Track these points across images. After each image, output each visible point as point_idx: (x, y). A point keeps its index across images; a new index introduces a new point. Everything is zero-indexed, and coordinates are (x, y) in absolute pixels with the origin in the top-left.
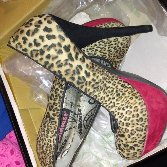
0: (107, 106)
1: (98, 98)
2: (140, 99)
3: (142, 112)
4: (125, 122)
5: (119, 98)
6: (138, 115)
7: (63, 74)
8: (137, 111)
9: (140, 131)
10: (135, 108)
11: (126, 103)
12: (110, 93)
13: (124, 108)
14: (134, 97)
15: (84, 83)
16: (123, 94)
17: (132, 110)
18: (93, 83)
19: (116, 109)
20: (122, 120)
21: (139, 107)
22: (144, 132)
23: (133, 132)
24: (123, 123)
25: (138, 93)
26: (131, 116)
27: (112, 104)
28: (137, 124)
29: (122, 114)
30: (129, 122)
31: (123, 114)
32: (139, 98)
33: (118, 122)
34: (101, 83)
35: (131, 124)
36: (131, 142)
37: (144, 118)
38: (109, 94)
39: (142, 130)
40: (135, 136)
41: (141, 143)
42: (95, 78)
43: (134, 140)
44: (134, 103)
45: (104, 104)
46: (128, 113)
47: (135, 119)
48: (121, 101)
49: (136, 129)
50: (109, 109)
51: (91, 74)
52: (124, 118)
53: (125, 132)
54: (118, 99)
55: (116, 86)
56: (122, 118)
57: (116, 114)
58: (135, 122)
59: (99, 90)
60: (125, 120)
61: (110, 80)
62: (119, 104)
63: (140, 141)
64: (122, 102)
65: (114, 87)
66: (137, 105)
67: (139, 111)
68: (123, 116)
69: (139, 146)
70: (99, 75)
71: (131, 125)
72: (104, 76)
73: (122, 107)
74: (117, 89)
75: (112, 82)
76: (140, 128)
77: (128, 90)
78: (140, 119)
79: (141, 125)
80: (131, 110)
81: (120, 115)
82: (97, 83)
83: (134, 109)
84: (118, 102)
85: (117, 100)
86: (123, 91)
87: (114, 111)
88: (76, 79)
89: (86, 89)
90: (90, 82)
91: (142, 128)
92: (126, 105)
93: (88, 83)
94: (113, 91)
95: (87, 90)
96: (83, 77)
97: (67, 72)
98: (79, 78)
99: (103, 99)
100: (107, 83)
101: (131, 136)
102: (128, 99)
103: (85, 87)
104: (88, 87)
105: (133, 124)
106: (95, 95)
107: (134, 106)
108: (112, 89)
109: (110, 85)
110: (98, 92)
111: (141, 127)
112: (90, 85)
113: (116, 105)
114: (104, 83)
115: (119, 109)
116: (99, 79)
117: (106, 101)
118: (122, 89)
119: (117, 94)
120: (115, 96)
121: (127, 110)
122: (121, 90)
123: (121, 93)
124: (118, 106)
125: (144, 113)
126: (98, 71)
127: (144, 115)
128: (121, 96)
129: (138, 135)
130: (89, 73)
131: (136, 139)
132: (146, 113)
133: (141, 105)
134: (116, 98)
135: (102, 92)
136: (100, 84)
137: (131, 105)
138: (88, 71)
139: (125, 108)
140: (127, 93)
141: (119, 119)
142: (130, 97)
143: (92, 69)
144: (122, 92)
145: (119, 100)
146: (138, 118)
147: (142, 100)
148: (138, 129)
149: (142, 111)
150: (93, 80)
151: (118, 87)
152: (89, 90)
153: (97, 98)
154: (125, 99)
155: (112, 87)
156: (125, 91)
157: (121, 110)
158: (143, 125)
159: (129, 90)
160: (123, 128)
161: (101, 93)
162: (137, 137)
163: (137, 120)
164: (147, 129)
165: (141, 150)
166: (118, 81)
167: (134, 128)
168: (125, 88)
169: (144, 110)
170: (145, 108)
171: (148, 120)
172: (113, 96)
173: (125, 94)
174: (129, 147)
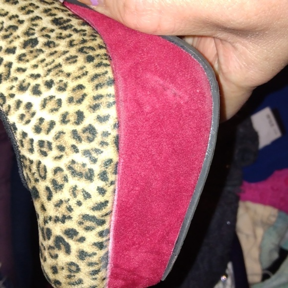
2: (99, 65)
3: (95, 107)
4: (37, 138)
5: (31, 52)
6: (80, 116)
8: (80, 101)
10: (74, 90)
11: (49, 71)
13: (37, 86)
14: (81, 58)
16: (48, 44)
17: (64, 96)
19: (11, 88)
20: (29, 129)
21: (89, 89)
22: (98, 183)
23: (59, 178)
24: (32, 141)
25: (100, 47)
26: (57, 117)
28: (75, 149)
29: (29, 106)
30: (50, 137)
31: (33, 109)
32: (96, 61)
33: (18, 137)
35: (54, 146)
36: (57, 220)
37: (100, 128)
39: (89, 176)
40: (64, 194)
41: (88, 229)
43: (63, 210)
44: (77, 74)
46: (51, 105)
47: (69, 128)
48: (34, 62)
49: (70, 168)
52: (34, 121)
53: (36, 176)
54: (24, 55)
55: (31, 15)
56: (28, 122)
57: (9, 107)
58: (68, 140)
60: (38, 130)
62: (24, 70)
63: (86, 217)
64: (36, 66)
65: (22, 17)
66: (83, 81)
67: (87, 102)
68: (33, 114)
69: (82, 240)
71: (55, 152)
73: (33, 83)
76: (84, 165)
77: (70, 35)
78: (85, 130)
79: (87, 153)
80: (59, 95)
81: (22, 110)
83: (71, 95)
84: (22, 65)
85: (20, 58)
86: (53, 35)
87: (6, 94)
91: (90, 165)
92: (48, 78)
94: (15, 28)
101: (54, 193)
102: (60, 60)
105: (61, 148)
107: (72, 84)
108: (13, 22)
111: (86, 160)
113: (13, 74)
115: (22, 88)
118: (52, 31)
119: (27, 38)
120: (17, 43)
121: (46, 93)
122: (45, 33)
123: (42, 40)
124: (21, 76)
125: (103, 112)
127: (102, 119)
128: (38, 47)
129: (74, 190)
131: (70, 209)
133: (96, 82)
134: (19, 51)
137: (65, 80)
139: (43, 88)
140: (62, 45)
141: (21, 127)
142: (68, 55)
144: (48, 36)
145: (28, 57)
146: (79, 128)
147: (109, 69)
148: (77, 168)
149: (97, 102)
154: (49, 60)
155: (17, 16)
156: (60, 37)
157: (29, 92)
158: (94, 155)
159: (76, 37)
160: (31, 162)
162: (71, 197)
163: (74, 132)
164: (111, 177)
165: (94, 259)
166: (49, 7)
167: (63, 163)
168: (65, 28)
169: (103, 100)
170: (109, 95)
171: (117, 142)
172: (11, 42)
173: (55, 45)
174: (52, 239)
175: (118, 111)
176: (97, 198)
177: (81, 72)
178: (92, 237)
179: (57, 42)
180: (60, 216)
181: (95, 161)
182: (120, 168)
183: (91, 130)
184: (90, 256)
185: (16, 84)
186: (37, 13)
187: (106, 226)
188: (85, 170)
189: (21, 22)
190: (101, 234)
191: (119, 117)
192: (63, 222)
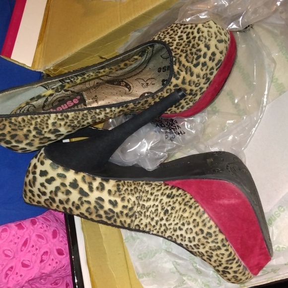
0: (158, 232)
1: (142, 226)
2: (195, 208)
3: (205, 225)
4: (192, 244)
5: (169, 215)
6: (202, 231)
7: (87, 214)
8: (198, 225)
9: (216, 250)
10: (193, 222)
11: (180, 219)
12: (155, 214)
14: (187, 208)
15: (114, 216)
16: (173, 208)
17: (191, 226)
18: (125, 211)
19: (171, 232)
20: (187, 243)
21: (198, 219)
22: (224, 248)
23: (209, 254)
24: (191, 246)
25: (191, 199)
26: (194, 235)
27: (163, 228)
30: (196, 242)
32: (193, 207)
33: (185, 246)
34: (136, 206)
35: (200, 244)
37: (211, 231)
38: (154, 216)
39: (219, 248)
40: (215, 258)
41: (231, 264)
42: (126, 203)
43: (218, 262)
45: (153, 231)
46: (189, 232)
47: (201, 236)
48: (172, 219)
49: (211, 249)
50: (163, 235)
51: (119, 200)
52: (187, 239)
53: (201, 256)
54: (167, 218)
55: (159, 201)
56: (185, 241)
57: (175, 239)
58: (204, 241)
59: (137, 217)
60: (190, 241)
61: (149, 196)
62: (171, 224)
63: (227, 261)
64: (174, 220)
65: (157, 203)
66: (194, 217)
67: (201, 224)
68: (185, 237)
69: (231, 268)
70: (130, 196)
71: (201, 247)
72: (137, 195)
73: (177, 226)
74: (163, 204)
75: (152, 198)
76: (215, 246)
77: (177, 200)
78: (207, 235)
79: (213, 242)
80: (189, 227)
81: (180, 238)
82: (131, 209)
83: (193, 225)
84: (169, 223)
85: (167, 220)
86: (171, 203)
87: (171, 235)
88: (104, 216)
89: (121, 221)
90: (122, 212)
91: (217, 245)
92: (181, 222)
93: (120, 215)
94: (157, 210)
95: (123, 223)
96: (110, 209)
97: (89, 212)
98: (106, 212)
99: (148, 225)
100: (144, 203)
101: (211, 259)
102: (181, 213)
103: (118, 221)
104: (123, 219)
105: (203, 244)
106: (136, 225)
107: (191, 220)
108: (155, 208)
109: (151, 203)
110: (138, 220)
111: (214, 244)
112: (122, 215)
113: (169, 227)
114: (141, 205)
115: (175, 231)
116: (131, 202)
117: (154, 226)
118: (170, 202)
119: (164, 211)
120: (162, 215)
121: (185, 228)
123: (169, 208)
124: (172, 227)
125: (208, 225)
126: (127, 192)
127: (210, 228)
128: (170, 212)
129: (217, 255)
130: (116, 201)
131: (220, 261)
132: (212, 223)
133: (199, 215)
134: (165, 218)
135: (142, 217)
136: (135, 209)
137: (188, 220)
138: (113, 199)
139: (182, 227)
140: (177, 205)
141: (183, 243)
142: (182, 209)
143: (118, 193)
144: (170, 205)
145: (169, 218)
146: (204, 235)
147: (200, 207)
148: (213, 248)
149: (204, 223)
150: (124, 207)
151: (162, 202)
152: (125, 221)
153: (140, 227)
154: (177, 215)
155: (154, 205)
156: (174, 203)
157: (178, 231)
158: (216, 241)
160: (196, 252)
161: (141, 219)
162: (218, 258)
163: (204, 237)
164: (227, 244)
167: (207, 249)
168: (173, 198)
169: (206, 221)
170: (207, 218)
171: (220, 231)
172: (159, 216)
173: (175, 208)
175: (213, 221)
176: (227, 253)
177: (191, 215)
178: (234, 265)
179: (174, 206)
180: (218, 265)
181: (217, 243)
182: (228, 239)
183: (208, 233)
185: (172, 230)
186: (160, 198)
187: (237, 259)
189: (157, 206)
190: (237, 262)
191: (215, 223)
192: (221, 266)
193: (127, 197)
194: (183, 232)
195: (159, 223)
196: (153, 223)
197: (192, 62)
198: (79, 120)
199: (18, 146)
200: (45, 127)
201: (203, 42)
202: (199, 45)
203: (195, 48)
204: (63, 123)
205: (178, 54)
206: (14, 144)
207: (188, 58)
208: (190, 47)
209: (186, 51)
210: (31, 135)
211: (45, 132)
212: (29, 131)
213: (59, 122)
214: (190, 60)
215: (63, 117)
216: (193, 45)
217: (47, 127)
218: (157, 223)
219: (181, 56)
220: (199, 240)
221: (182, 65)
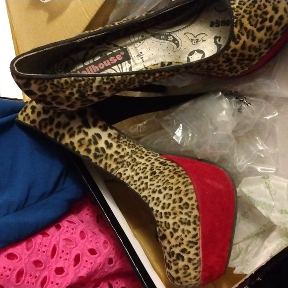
0: (136, 188)
1: (123, 176)
2: (184, 178)
3: (186, 195)
4: (163, 211)
5: (155, 177)
6: (181, 199)
7: (76, 145)
8: (180, 193)
9: (185, 224)
10: (176, 189)
11: (164, 183)
12: (141, 171)
13: (160, 190)
14: (176, 176)
15: (103, 156)
16: (161, 173)
17: (172, 192)
18: (116, 156)
19: (149, 193)
20: (159, 208)
21: (183, 188)
22: (193, 226)
23: (176, 227)
24: (161, 213)
25: (182, 171)
26: (171, 201)
27: (143, 186)
28: (181, 213)
29: (158, 199)
30: (169, 210)
31: (160, 200)
32: (183, 176)
33: (154, 213)
34: (128, 156)
35: (171, 214)
36: (176, 246)
37: (190, 203)
38: (140, 172)
39: (189, 223)
40: (179, 233)
41: (191, 247)
42: (120, 150)
43: (179, 240)
44: (176, 183)
45: (132, 185)
46: (167, 197)
47: (177, 205)
48: (157, 181)
49: (180, 221)
50: (140, 193)
51: (115, 145)
52: (161, 205)
53: (165, 228)
54: (152, 178)
55: (151, 162)
56: (158, 205)
57: (149, 201)
58: (178, 210)
59: (124, 166)
60: (163, 208)
61: (143, 155)
62: (153, 185)
63: (190, 242)
64: (158, 182)
65: (147, 163)
66: (179, 185)
67: (182, 193)
68: (160, 202)
69: (189, 253)
70: (126, 147)
71: (172, 216)
72: (134, 149)
73: (158, 189)
74: (153, 166)
75: (146, 158)
76: (186, 219)
77: (168, 168)
78: (184, 205)
79: (186, 214)
80: (170, 192)
81: (155, 201)
82: (122, 157)
83: (175, 191)
84: (152, 183)
85: (151, 180)
87: (147, 195)
88: (93, 152)
89: (106, 164)
90: (112, 155)
91: (188, 219)
92: (164, 186)
93: (109, 157)
94: (146, 168)
95: (108, 166)
96: (102, 149)
97: (81, 143)
98: (97, 149)
99: (130, 178)
100: (137, 158)
101: (174, 234)
102: (167, 178)
103: (104, 162)
104: (109, 162)
105: (175, 214)
106: (118, 173)
107: (175, 187)
108: (144, 166)
109: (143, 161)
110: (123, 169)
111: (186, 217)
112: (111, 158)
113: (149, 187)
114: (133, 158)
115: (154, 192)
116: (125, 151)
117: (135, 181)
118: (161, 167)
119: (151, 172)
120: (148, 174)
121: (164, 192)
122: (158, 168)
123: (158, 172)
124: (153, 187)
125: (190, 196)
126: (125, 143)
127: (191, 199)
128: (157, 174)
129: (183, 231)
130: (112, 144)
131: (182, 239)
132: (194, 195)
133: (185, 185)
134: (150, 177)
135: (129, 168)
136: (126, 158)
137: (171, 186)
138: (110, 141)
139: (163, 190)
140: (166, 172)
141: (155, 208)
142: (170, 176)
143: (116, 140)
144: (160, 170)
145: (154, 179)
146: (181, 204)
147: (189, 179)
148: (183, 221)
150: (116, 152)
151: (154, 164)
152: (110, 165)
153: (121, 176)
154: (163, 179)
156: (165, 169)
157: (157, 193)
158: (189, 214)
159: (171, 168)
160: (162, 222)
161: (127, 170)
162: (182, 234)
163: (180, 206)
164: (198, 223)
165: (195, 261)
166: (156, 158)
167: (177, 220)
168: (165, 165)
169: (190, 191)
170: (191, 189)
171: (198, 207)
172: (145, 174)
173: (164, 173)
174: (175, 256)
175: (196, 195)
176: (193, 233)
177: (177, 182)
178: (193, 251)
179: (164, 171)
180: (178, 243)
181: (190, 216)
182: (201, 219)
183: (186, 204)
184: (193, 260)
185: (151, 191)
186: (152, 161)
187: (198, 245)
188: (187, 221)
189: (147, 165)
190: (197, 249)
191: (197, 197)
192: (180, 246)
193: (123, 146)
194: (161, 196)
195: (141, 180)
196: (136, 178)
197: (255, 26)
198: (125, 83)
199: (58, 107)
200: (89, 90)
201: (271, 3)
202: (265, 7)
203: (261, 10)
204: (108, 87)
205: (240, 14)
206: (55, 105)
207: (251, 20)
208: (255, 8)
209: (250, 12)
210: (74, 98)
211: (89, 95)
212: (72, 94)
213: (104, 86)
214: (254, 23)
215: (109, 80)
216: (259, 6)
217: (91, 90)
218: (139, 179)
219: (243, 17)
220: (173, 209)
221: (243, 27)
